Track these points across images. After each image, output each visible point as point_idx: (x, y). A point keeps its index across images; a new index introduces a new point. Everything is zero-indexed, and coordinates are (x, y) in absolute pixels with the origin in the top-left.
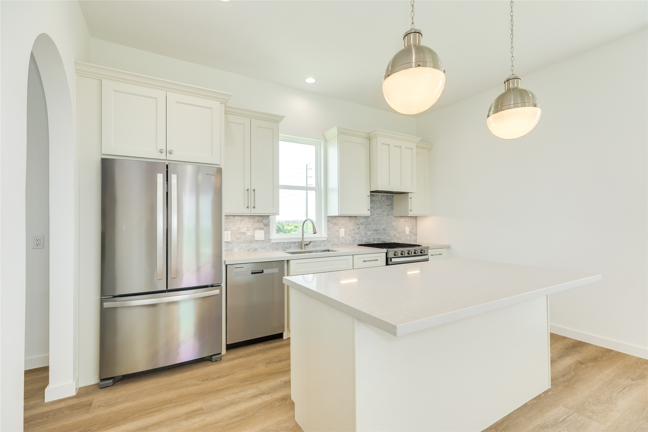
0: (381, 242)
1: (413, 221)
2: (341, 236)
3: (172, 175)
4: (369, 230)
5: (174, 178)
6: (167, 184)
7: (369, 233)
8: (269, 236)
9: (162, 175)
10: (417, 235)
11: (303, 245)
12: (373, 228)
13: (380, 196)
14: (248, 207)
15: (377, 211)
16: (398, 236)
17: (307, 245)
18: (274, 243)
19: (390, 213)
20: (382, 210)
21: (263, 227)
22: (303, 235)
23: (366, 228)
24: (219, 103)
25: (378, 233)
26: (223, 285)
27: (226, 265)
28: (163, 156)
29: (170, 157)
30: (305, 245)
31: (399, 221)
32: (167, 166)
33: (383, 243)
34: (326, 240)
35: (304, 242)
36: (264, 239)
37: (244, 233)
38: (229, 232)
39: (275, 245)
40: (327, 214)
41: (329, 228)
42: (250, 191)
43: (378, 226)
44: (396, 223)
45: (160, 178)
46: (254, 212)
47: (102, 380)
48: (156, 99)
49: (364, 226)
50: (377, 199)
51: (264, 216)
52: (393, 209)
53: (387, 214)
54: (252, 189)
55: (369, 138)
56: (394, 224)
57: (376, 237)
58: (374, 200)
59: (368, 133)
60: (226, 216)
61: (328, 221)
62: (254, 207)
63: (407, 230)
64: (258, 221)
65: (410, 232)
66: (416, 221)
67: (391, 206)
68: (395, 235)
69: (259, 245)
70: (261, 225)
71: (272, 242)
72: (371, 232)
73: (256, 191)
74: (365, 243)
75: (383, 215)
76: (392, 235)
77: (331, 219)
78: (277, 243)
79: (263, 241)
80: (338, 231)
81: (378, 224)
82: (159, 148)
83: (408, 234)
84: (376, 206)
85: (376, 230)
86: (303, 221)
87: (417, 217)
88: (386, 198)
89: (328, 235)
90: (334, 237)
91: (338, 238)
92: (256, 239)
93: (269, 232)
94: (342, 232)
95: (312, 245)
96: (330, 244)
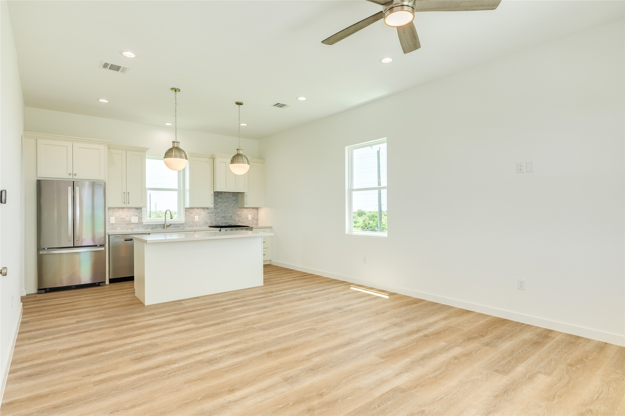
0: (227, 225)
1: (255, 211)
2: (196, 220)
3: (76, 187)
4: (218, 217)
5: (77, 189)
6: (74, 191)
7: (218, 219)
8: (142, 221)
9: (70, 187)
10: (258, 220)
11: (166, 226)
12: (222, 216)
13: (227, 194)
14: (124, 203)
15: (225, 204)
16: (242, 221)
17: (168, 226)
18: (145, 225)
19: (235, 205)
20: (229, 203)
22: (165, 220)
23: (216, 215)
24: (104, 146)
25: (225, 219)
26: (107, 245)
27: (109, 235)
28: (71, 177)
29: (75, 177)
30: (167, 226)
31: (243, 211)
32: (73, 182)
33: (229, 225)
34: (184, 223)
35: (166, 224)
36: (138, 222)
37: (124, 218)
38: (114, 218)
39: (146, 226)
40: (185, 206)
41: (186, 216)
42: (125, 193)
43: (225, 214)
44: (241, 212)
45: (70, 189)
46: (128, 206)
47: (39, 290)
48: (67, 146)
49: (214, 214)
50: (225, 196)
51: (138, 208)
52: (238, 203)
53: (232, 206)
54: (127, 192)
55: (213, 159)
56: (239, 213)
57: (223, 222)
58: (222, 197)
59: (212, 155)
60: (108, 208)
61: (186, 211)
62: (128, 203)
63: (250, 217)
64: (133, 211)
65: (253, 218)
66: (258, 210)
67: (236, 201)
68: (239, 220)
69: (134, 226)
70: (136, 214)
71: (144, 224)
72: (220, 218)
73: (129, 194)
75: (230, 207)
76: (237, 220)
77: (187, 209)
78: (147, 225)
79: (137, 223)
80: (194, 218)
81: (225, 213)
82: (69, 173)
83: (251, 219)
84: (223, 201)
85: (224, 217)
86: (165, 212)
87: (258, 208)
88: (232, 195)
89: (185, 220)
90: (191, 221)
91: (194, 222)
92: (132, 222)
93: (141, 218)
94: (197, 218)
95: (174, 227)
96: (187, 226)
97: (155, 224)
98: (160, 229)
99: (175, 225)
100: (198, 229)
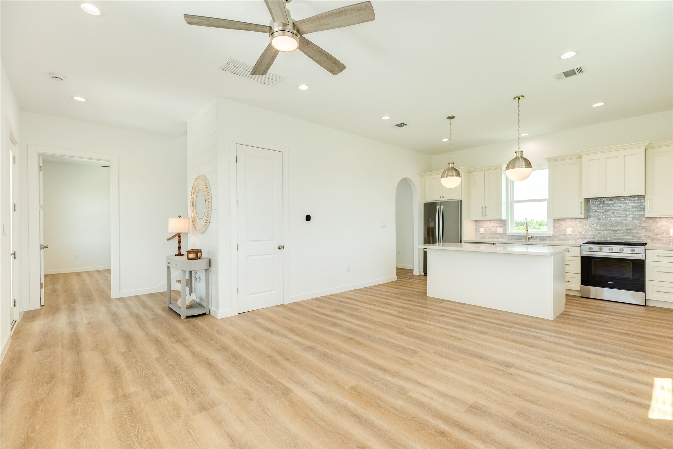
2: (568, 233)
3: (442, 206)
4: (605, 230)
7: (604, 233)
8: (506, 231)
14: (483, 216)
16: (653, 237)
17: (532, 238)
21: (502, 226)
22: (527, 231)
28: (441, 199)
30: (530, 238)
31: (657, 222)
32: (440, 202)
34: (551, 236)
35: (528, 236)
36: (502, 233)
37: (491, 229)
38: (483, 229)
40: (553, 218)
41: (554, 227)
44: (651, 224)
51: (503, 220)
52: (644, 211)
54: (485, 206)
56: (647, 225)
60: (475, 220)
61: (554, 222)
63: (672, 231)
64: (499, 223)
68: (647, 236)
69: (499, 235)
70: (501, 225)
71: (508, 235)
72: (607, 232)
73: (487, 208)
74: (598, 240)
77: (556, 220)
78: (511, 236)
80: (565, 230)
85: (615, 230)
89: (554, 232)
90: (560, 234)
91: (565, 235)
92: (497, 233)
93: (506, 229)
94: (569, 231)
95: (539, 239)
96: (556, 239)
97: (519, 236)
98: (523, 241)
99: (540, 237)
100: (571, 243)
